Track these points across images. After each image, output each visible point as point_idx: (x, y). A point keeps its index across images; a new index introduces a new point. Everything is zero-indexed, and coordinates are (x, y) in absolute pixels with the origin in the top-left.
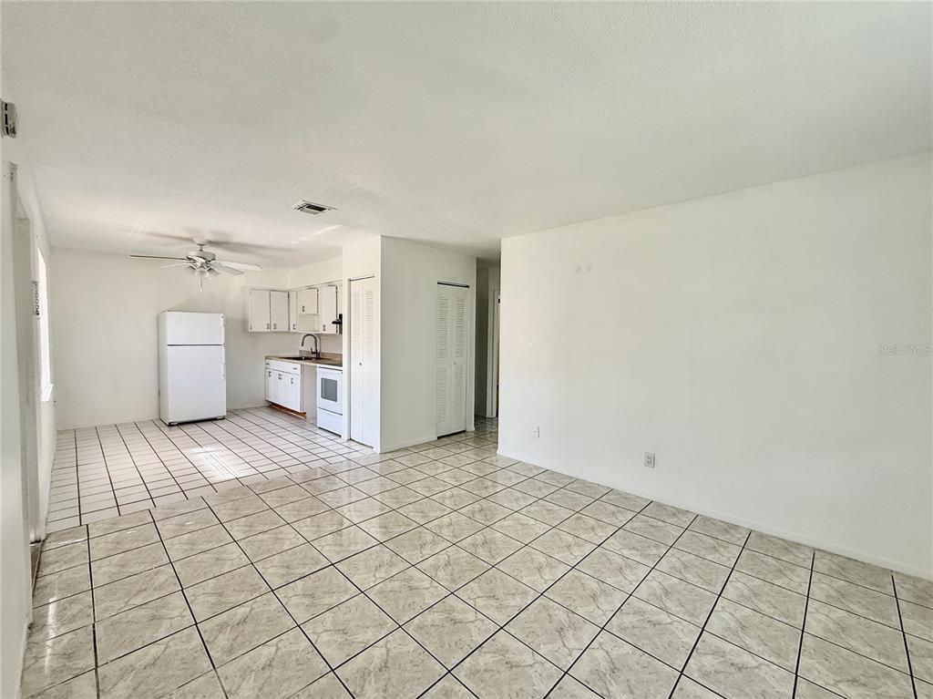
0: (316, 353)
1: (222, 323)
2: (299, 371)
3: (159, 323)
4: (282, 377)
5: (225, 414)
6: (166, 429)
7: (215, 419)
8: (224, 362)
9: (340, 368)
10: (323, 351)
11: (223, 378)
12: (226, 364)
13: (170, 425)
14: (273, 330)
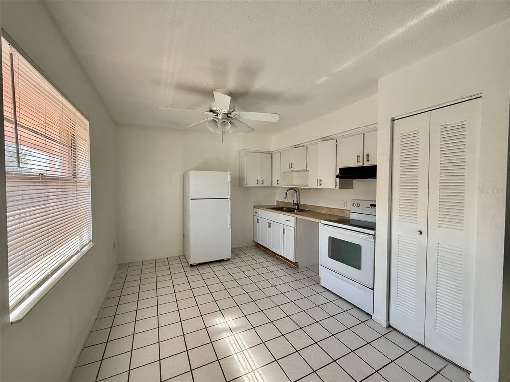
0: (296, 204)
1: (229, 180)
2: (292, 223)
3: (184, 180)
4: (272, 225)
5: (230, 257)
6: (189, 269)
7: (223, 261)
8: (230, 213)
9: (372, 232)
10: (301, 203)
11: (229, 226)
12: (231, 214)
13: (192, 266)
14: (261, 185)
